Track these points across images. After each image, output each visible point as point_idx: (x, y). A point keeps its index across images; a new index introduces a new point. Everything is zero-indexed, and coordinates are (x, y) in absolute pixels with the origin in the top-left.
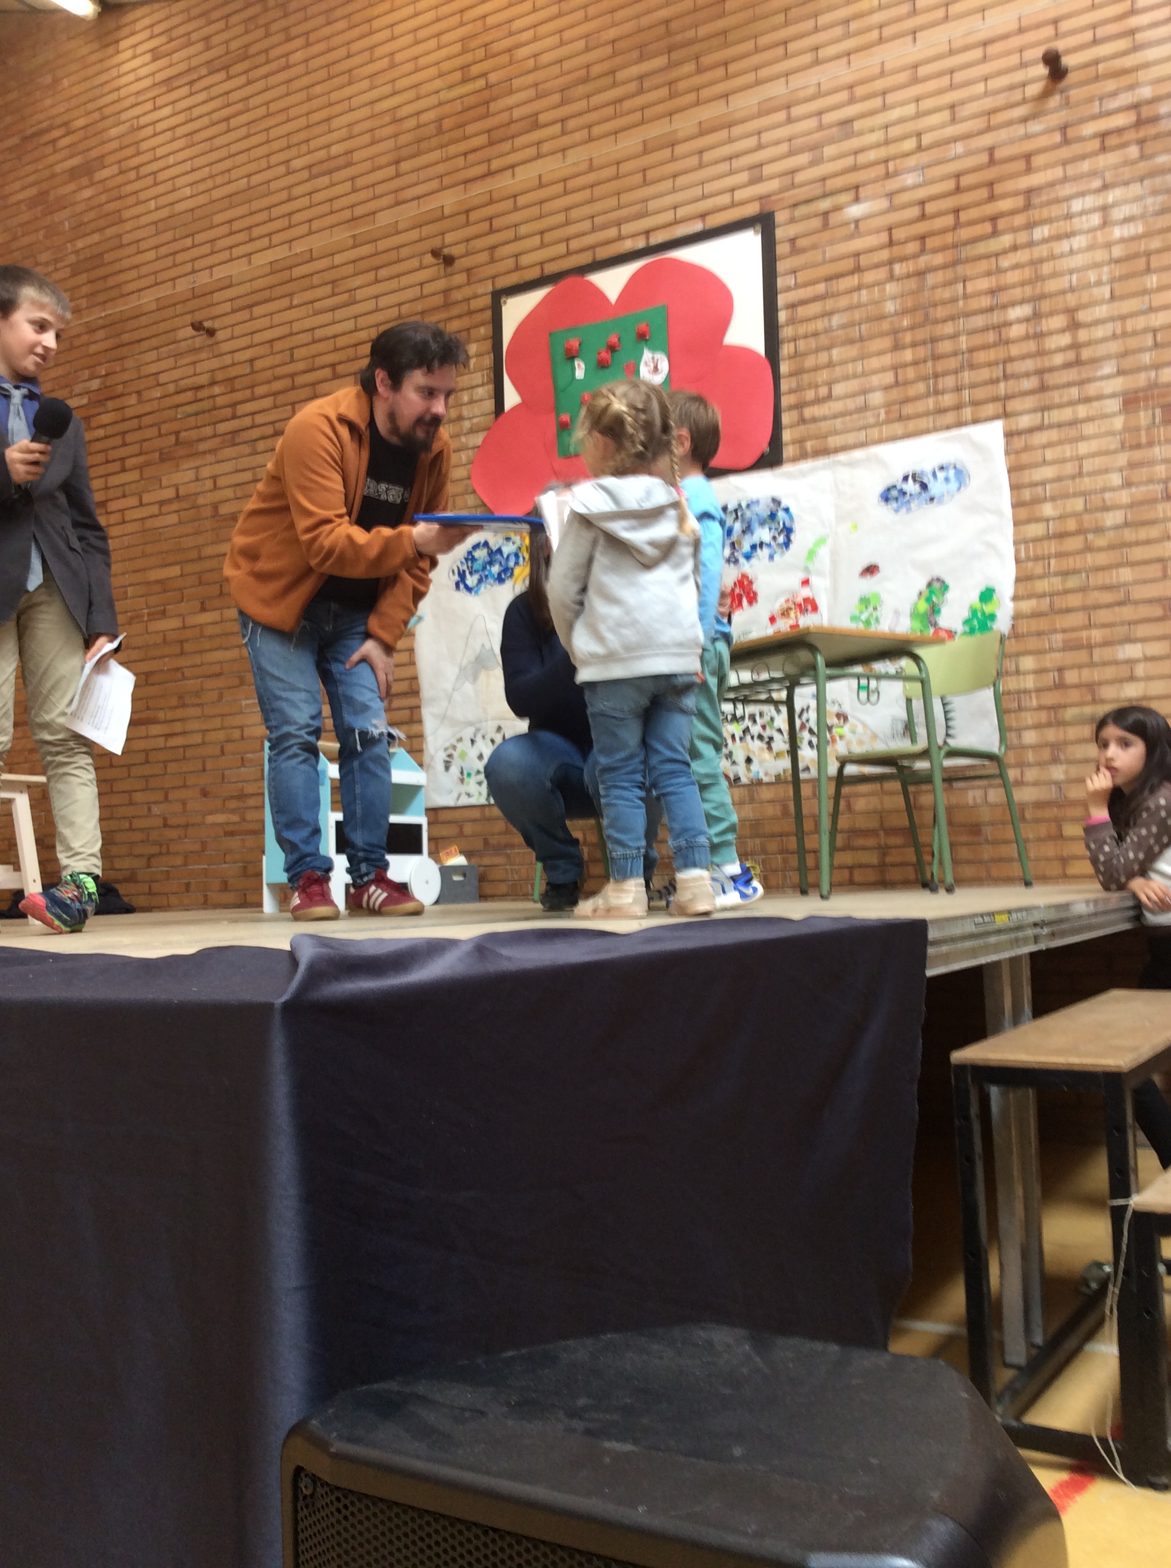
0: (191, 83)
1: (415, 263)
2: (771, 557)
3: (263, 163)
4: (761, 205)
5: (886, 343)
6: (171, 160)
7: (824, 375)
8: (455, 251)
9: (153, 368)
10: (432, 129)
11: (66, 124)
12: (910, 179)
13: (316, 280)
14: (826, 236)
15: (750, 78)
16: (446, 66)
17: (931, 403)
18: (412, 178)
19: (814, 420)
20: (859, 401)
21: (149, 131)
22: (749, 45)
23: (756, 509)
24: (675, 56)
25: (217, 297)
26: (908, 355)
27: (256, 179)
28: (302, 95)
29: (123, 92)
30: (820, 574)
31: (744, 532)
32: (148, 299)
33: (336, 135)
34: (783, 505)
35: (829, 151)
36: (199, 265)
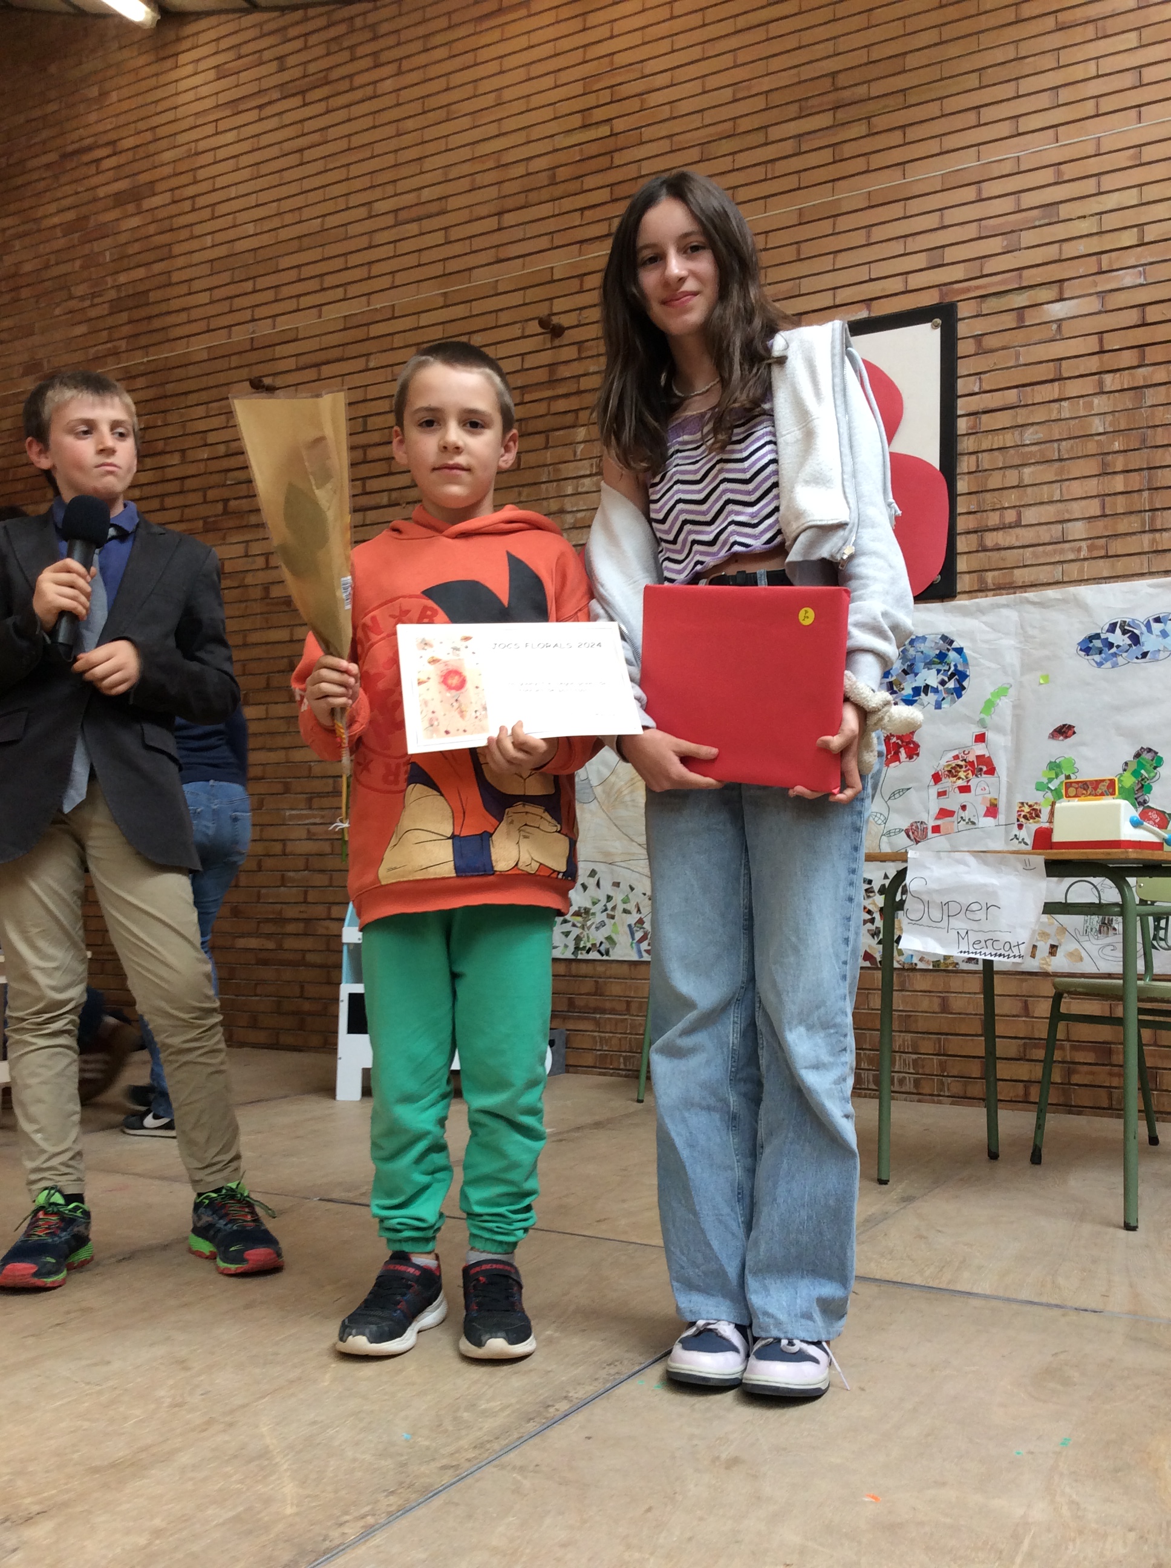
0: (260, 107)
1: (516, 331)
2: (938, 706)
3: (341, 204)
4: (942, 295)
5: (1091, 467)
6: (233, 192)
7: (1011, 498)
8: (564, 321)
9: (201, 426)
10: (543, 179)
11: (113, 143)
12: (1128, 278)
13: (398, 341)
14: (1020, 336)
15: (933, 147)
16: (565, 108)
17: (1145, 542)
18: (518, 233)
19: (998, 549)
20: (1056, 531)
21: (209, 158)
22: (934, 109)
23: (921, 646)
24: (842, 115)
25: (280, 351)
26: (1119, 483)
27: (331, 221)
28: (390, 130)
29: (181, 112)
30: (999, 730)
31: (905, 672)
32: (198, 347)
33: (428, 178)
34: (955, 645)
35: (1028, 238)
36: (260, 312)
